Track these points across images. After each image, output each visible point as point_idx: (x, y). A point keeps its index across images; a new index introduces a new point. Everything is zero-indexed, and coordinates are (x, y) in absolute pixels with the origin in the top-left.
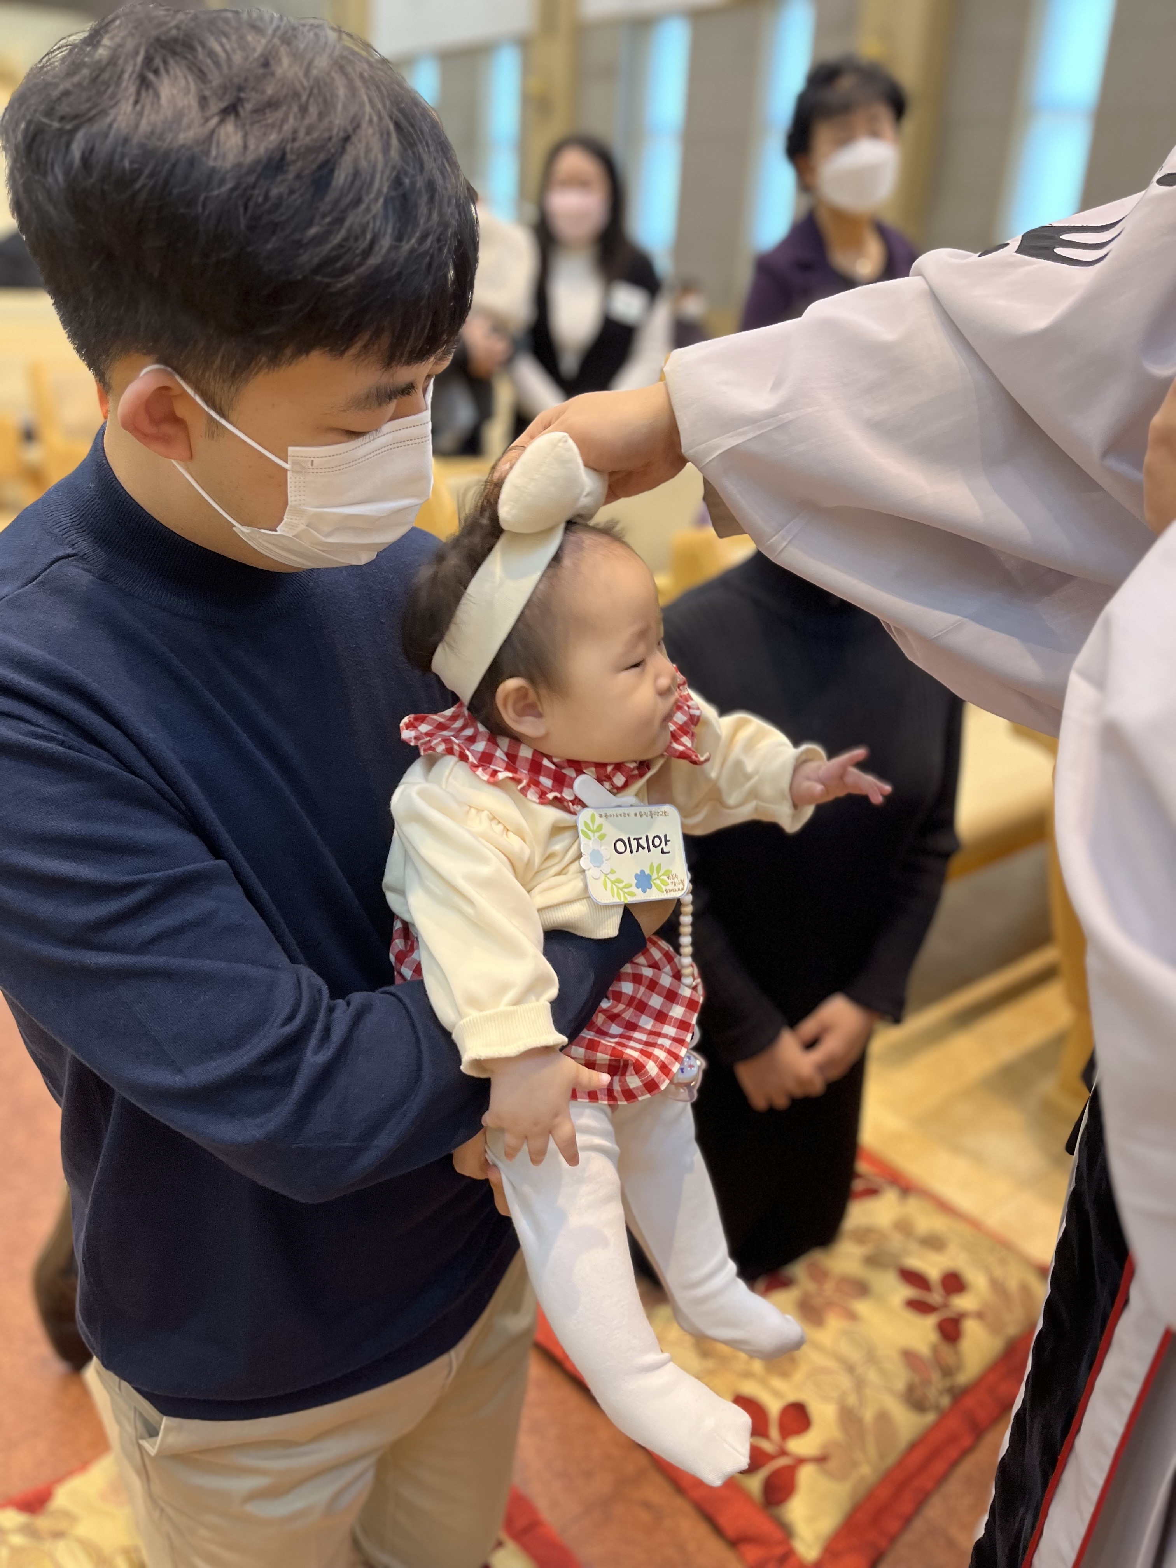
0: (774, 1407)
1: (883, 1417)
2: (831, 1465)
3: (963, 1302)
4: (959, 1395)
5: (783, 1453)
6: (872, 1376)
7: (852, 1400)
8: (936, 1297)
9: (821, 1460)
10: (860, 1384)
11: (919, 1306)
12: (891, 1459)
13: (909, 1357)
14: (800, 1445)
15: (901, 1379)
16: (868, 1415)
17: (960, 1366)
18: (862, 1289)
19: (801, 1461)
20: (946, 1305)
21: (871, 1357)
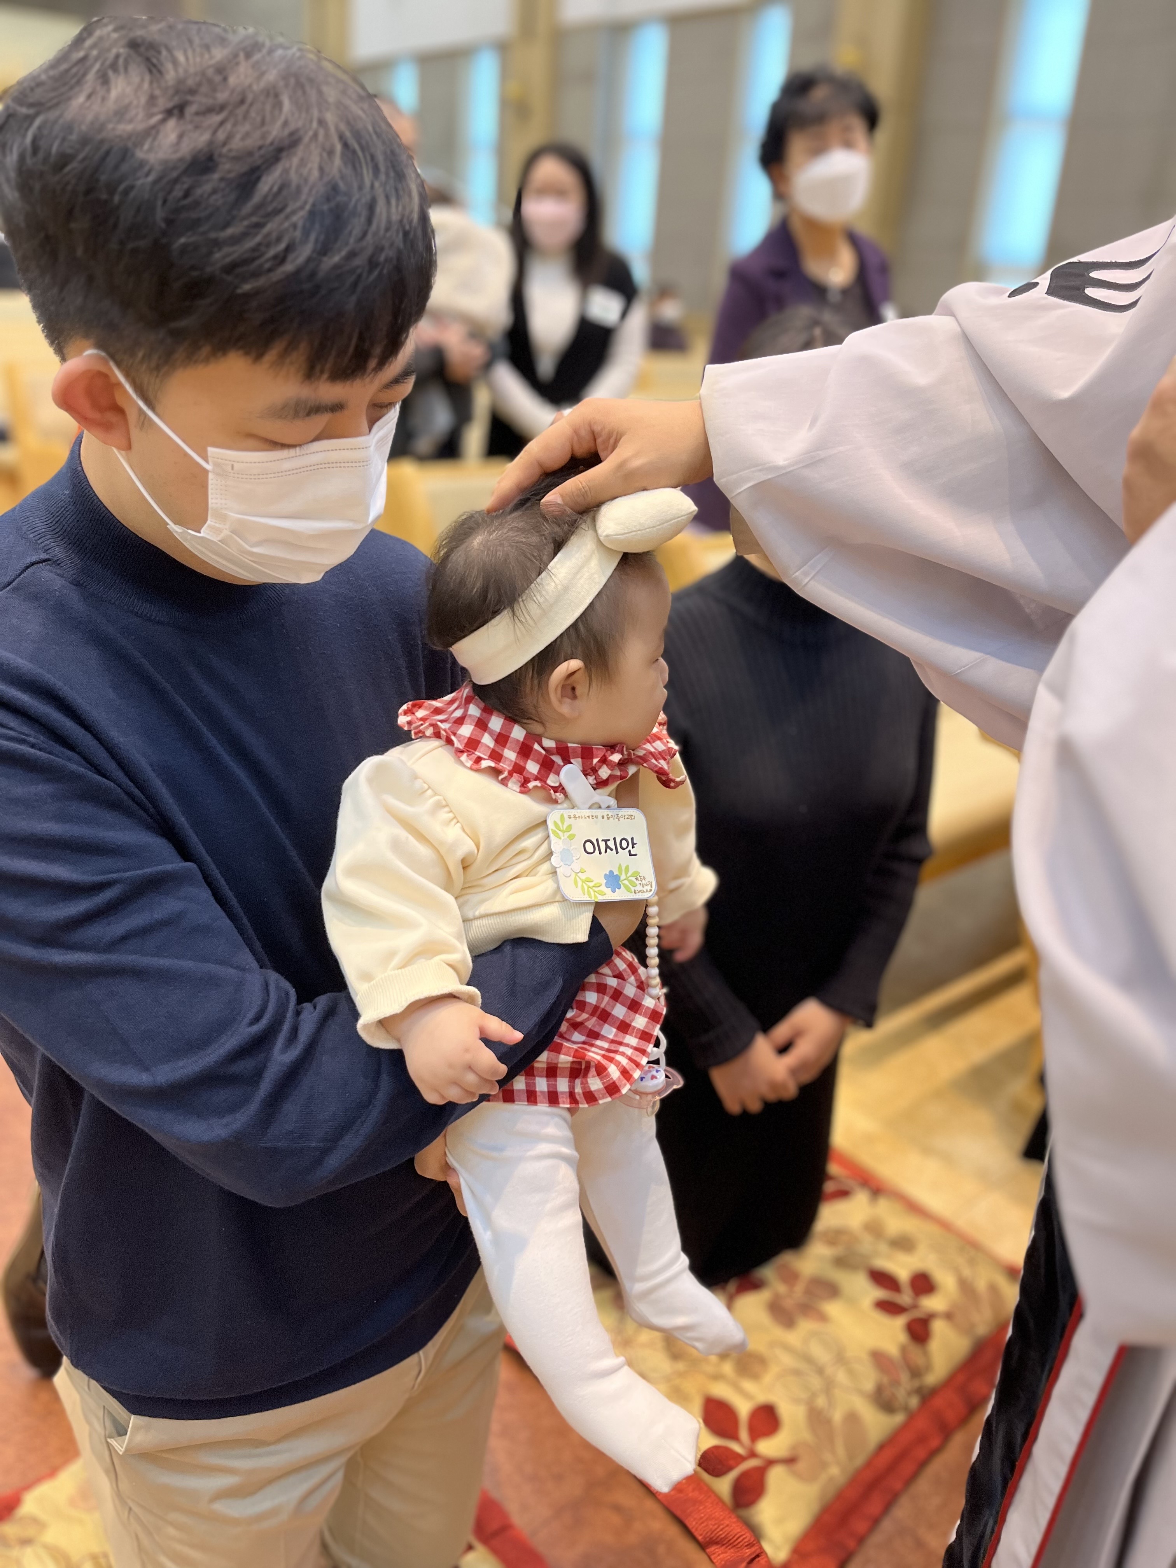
0: (744, 1408)
1: (852, 1418)
2: (801, 1466)
3: (933, 1303)
4: (927, 1396)
5: (753, 1454)
6: (841, 1376)
7: (821, 1402)
8: (905, 1298)
9: (790, 1461)
10: (829, 1386)
11: (888, 1307)
12: (860, 1460)
13: (878, 1358)
14: (768, 1447)
15: (869, 1379)
16: (837, 1416)
17: (928, 1367)
18: (832, 1290)
19: (770, 1462)
20: (915, 1306)
21: (841, 1358)
